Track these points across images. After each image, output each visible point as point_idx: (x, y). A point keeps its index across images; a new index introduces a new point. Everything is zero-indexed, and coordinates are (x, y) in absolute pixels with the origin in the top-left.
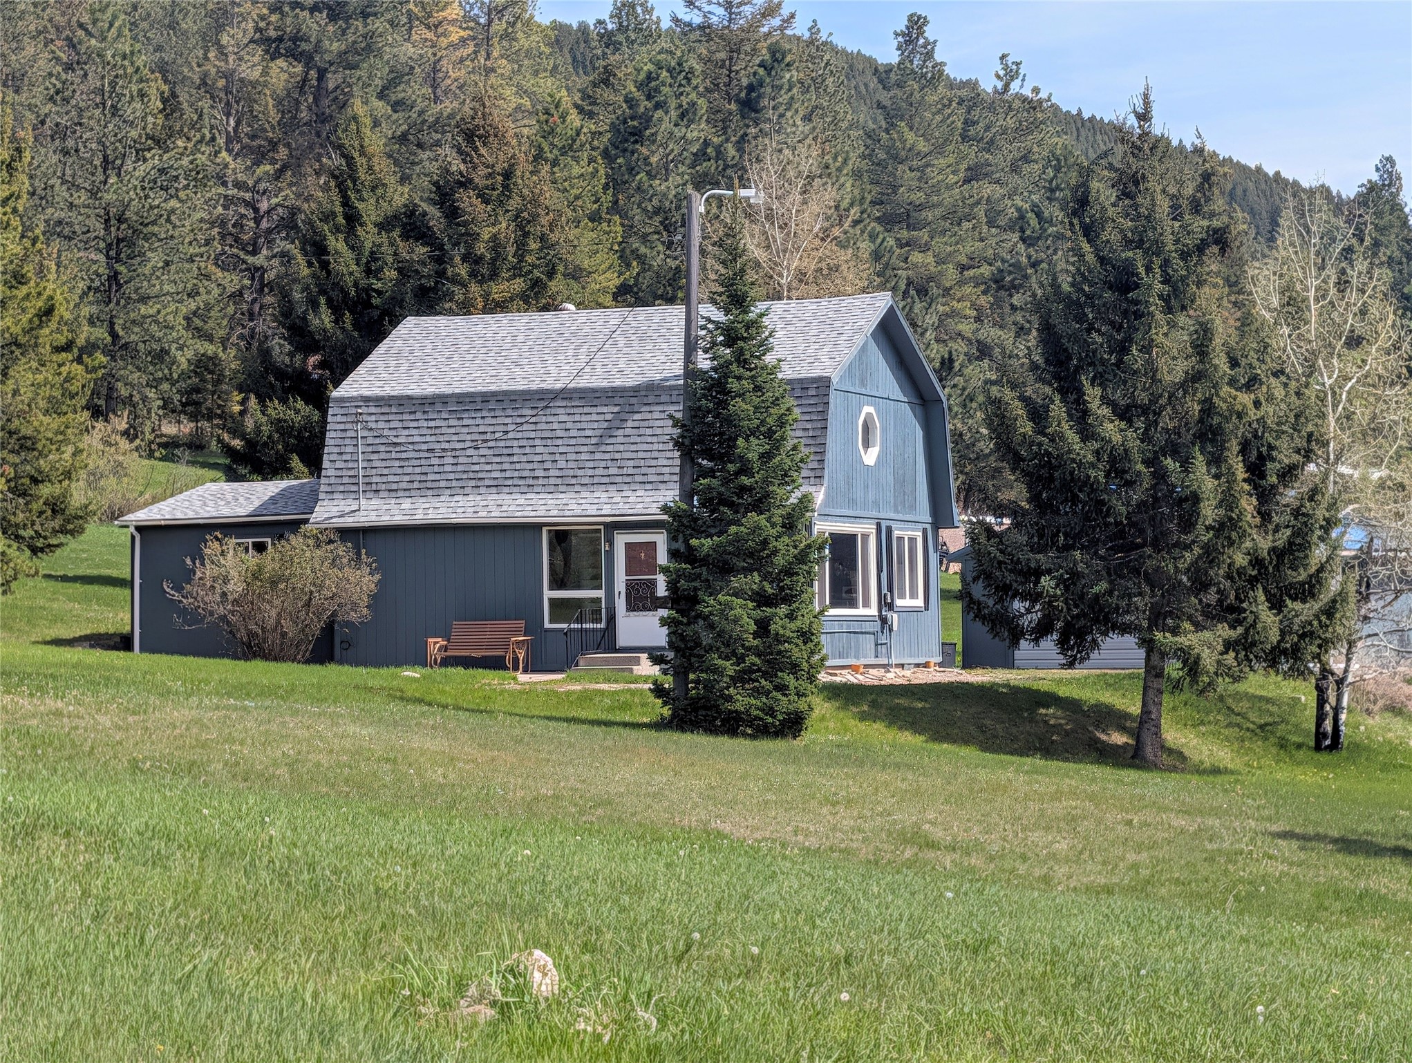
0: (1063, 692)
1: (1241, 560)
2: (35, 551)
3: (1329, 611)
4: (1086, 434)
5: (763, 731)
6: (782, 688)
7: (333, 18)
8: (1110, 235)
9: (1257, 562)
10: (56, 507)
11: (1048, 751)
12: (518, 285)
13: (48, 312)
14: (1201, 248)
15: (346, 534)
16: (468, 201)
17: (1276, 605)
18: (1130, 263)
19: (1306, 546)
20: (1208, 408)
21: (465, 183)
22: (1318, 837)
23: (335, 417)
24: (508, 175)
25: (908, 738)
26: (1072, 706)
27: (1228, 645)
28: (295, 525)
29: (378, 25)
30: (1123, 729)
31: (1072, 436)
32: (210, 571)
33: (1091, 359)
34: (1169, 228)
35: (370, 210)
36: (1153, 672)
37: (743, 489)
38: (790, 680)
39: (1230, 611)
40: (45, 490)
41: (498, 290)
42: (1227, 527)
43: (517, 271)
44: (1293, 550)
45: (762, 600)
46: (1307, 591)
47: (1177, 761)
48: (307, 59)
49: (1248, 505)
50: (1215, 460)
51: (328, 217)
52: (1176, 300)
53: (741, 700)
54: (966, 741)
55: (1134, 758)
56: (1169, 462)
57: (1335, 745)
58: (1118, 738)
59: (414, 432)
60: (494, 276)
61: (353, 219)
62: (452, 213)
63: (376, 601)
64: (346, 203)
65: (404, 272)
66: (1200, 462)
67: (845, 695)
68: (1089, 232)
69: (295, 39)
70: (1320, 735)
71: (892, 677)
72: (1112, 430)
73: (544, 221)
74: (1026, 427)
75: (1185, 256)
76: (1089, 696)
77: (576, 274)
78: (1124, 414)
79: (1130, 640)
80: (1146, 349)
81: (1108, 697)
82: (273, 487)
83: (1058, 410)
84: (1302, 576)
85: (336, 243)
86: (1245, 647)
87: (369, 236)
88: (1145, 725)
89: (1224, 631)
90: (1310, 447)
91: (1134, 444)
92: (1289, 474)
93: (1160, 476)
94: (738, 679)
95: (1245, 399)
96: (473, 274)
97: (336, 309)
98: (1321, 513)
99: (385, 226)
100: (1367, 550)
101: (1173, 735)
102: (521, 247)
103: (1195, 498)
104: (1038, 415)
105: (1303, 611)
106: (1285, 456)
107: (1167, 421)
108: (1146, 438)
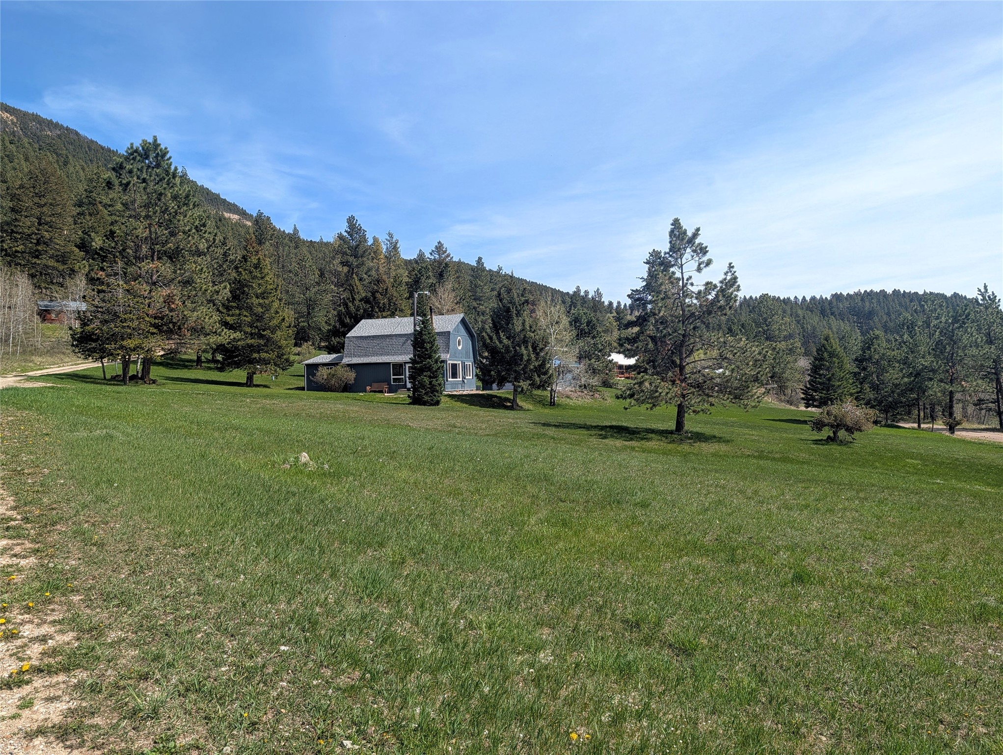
0: (498, 395)
1: (532, 367)
2: (283, 370)
3: (550, 377)
4: (501, 342)
5: (432, 405)
6: (435, 396)
7: (355, 257)
8: (505, 301)
9: (535, 367)
10: (287, 360)
11: (494, 407)
12: (389, 313)
13: (284, 319)
14: (523, 304)
15: (348, 365)
16: (378, 295)
17: (539, 376)
18: (509, 307)
19: (545, 364)
20: (525, 337)
21: (378, 292)
22: (539, 423)
23: (346, 340)
24: (386, 290)
25: (465, 405)
26: (500, 397)
27: (529, 385)
28: (337, 364)
29: (365, 259)
30: (510, 402)
31: (497, 343)
32: (319, 373)
33: (502, 327)
34: (517, 299)
35: (357, 297)
36: (515, 390)
37: (426, 354)
38: (437, 394)
39: (530, 378)
40: (285, 357)
41: (384, 314)
42: (529, 360)
43: (389, 310)
44: (543, 365)
45: (430, 377)
46: (545, 373)
47: (521, 408)
48: (349, 266)
49: (533, 356)
50: (526, 347)
51: (348, 299)
52: (518, 314)
53: (426, 398)
54: (477, 405)
55: (511, 408)
56: (517, 348)
57: (554, 405)
58: (509, 404)
59: (364, 344)
60: (384, 311)
61: (354, 299)
62: (375, 298)
63: (355, 379)
64: (352, 296)
65: (365, 310)
66: (523, 348)
67: (452, 397)
68: (501, 300)
69: (347, 262)
70: (551, 402)
71: (465, 393)
72: (505, 341)
73: (394, 299)
74: (489, 341)
75: (520, 305)
76: (503, 396)
77: (401, 310)
78: (508, 338)
79: (511, 384)
80: (513, 324)
81: (507, 396)
82: (334, 356)
83: (494, 337)
84: (544, 370)
85: (350, 304)
86: (533, 385)
87: (357, 303)
88: (513, 401)
89: (529, 382)
90: (546, 344)
91: (510, 344)
92: (542, 349)
93: (516, 351)
94: (425, 394)
95: (532, 335)
96: (379, 311)
97: (350, 319)
98: (548, 358)
99: (360, 301)
100: (559, 365)
101: (520, 403)
102: (389, 304)
103: (522, 355)
104: (491, 338)
105: (544, 377)
106: (541, 346)
107: (517, 339)
108: (513, 343)
